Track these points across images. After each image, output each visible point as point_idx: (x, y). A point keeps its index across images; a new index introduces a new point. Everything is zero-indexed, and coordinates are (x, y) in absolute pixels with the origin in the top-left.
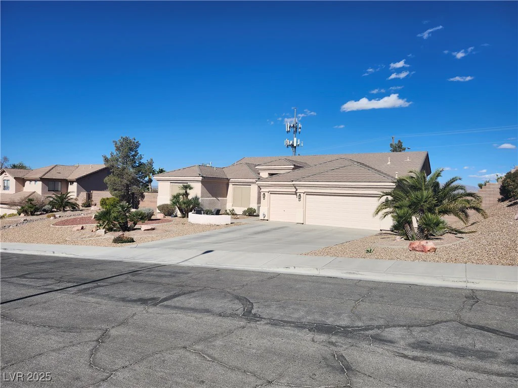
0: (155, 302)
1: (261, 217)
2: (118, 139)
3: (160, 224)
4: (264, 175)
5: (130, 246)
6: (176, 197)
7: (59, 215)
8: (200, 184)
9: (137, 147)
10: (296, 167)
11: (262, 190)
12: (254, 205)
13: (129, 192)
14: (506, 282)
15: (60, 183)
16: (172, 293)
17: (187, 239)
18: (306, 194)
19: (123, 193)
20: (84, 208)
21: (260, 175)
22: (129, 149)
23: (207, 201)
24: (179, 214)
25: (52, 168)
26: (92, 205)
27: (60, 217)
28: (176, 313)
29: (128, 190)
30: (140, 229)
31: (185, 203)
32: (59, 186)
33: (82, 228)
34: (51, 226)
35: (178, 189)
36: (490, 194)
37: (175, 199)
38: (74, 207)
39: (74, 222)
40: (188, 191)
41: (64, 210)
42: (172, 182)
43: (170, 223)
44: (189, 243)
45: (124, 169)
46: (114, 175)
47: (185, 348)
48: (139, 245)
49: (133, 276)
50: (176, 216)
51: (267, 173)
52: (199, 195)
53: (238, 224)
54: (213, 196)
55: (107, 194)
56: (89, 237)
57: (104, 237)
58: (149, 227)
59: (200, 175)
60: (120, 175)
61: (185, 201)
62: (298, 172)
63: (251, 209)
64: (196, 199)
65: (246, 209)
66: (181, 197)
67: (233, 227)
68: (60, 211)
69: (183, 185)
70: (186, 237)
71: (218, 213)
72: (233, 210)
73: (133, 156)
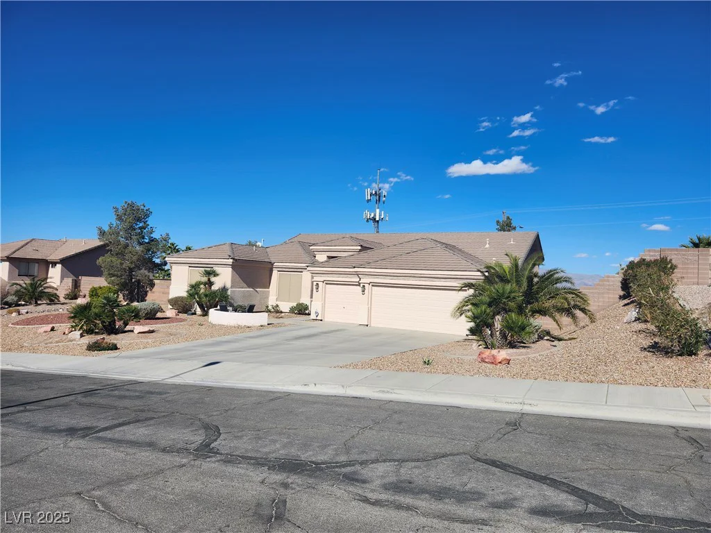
0: (86, 432)
1: (313, 316)
2: (121, 205)
3: (167, 325)
4: (321, 257)
5: (108, 356)
6: (194, 287)
7: (26, 311)
8: (230, 270)
9: (147, 216)
10: (364, 248)
11: (315, 279)
12: (305, 300)
13: (132, 279)
14: (569, 404)
15: (37, 265)
16: (121, 421)
17: (195, 346)
18: (373, 286)
19: (123, 280)
20: (67, 301)
21: (316, 258)
22: (135, 218)
23: (240, 293)
24: (199, 311)
25: (27, 244)
26: (79, 296)
27: (27, 313)
28: (104, 448)
29: (131, 276)
30: (132, 331)
31: (206, 296)
32: (35, 269)
33: (53, 329)
34: (10, 325)
35: (198, 276)
36: (609, 290)
37: (193, 290)
38: (52, 299)
39: (43, 320)
40: (213, 279)
41: (36, 302)
42: (191, 265)
43: (181, 323)
44: (194, 352)
45: (126, 246)
46: (112, 254)
47: (79, 494)
48: (124, 354)
49: (85, 397)
50: (195, 314)
51: (326, 256)
52: (229, 285)
53: (279, 325)
54: (249, 287)
55: (101, 282)
56: (57, 342)
57: (78, 343)
58: (146, 328)
59: (230, 256)
60: (121, 254)
61: (208, 293)
62: (365, 256)
63: (302, 304)
64: (224, 289)
65: (295, 304)
66: (202, 286)
67: (271, 329)
68: (31, 304)
69: (205, 271)
70: (196, 343)
71: (251, 309)
72: (277, 306)
73: (140, 228)
